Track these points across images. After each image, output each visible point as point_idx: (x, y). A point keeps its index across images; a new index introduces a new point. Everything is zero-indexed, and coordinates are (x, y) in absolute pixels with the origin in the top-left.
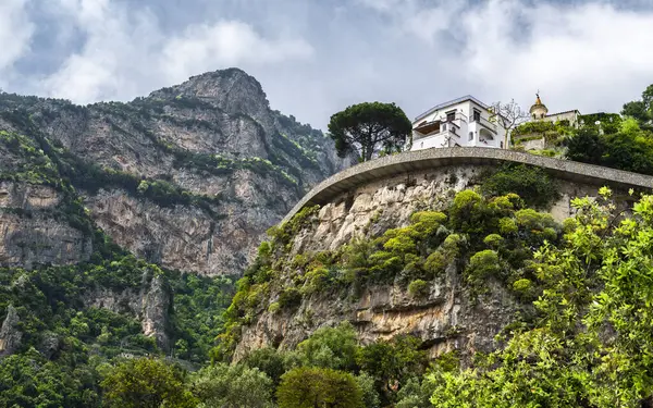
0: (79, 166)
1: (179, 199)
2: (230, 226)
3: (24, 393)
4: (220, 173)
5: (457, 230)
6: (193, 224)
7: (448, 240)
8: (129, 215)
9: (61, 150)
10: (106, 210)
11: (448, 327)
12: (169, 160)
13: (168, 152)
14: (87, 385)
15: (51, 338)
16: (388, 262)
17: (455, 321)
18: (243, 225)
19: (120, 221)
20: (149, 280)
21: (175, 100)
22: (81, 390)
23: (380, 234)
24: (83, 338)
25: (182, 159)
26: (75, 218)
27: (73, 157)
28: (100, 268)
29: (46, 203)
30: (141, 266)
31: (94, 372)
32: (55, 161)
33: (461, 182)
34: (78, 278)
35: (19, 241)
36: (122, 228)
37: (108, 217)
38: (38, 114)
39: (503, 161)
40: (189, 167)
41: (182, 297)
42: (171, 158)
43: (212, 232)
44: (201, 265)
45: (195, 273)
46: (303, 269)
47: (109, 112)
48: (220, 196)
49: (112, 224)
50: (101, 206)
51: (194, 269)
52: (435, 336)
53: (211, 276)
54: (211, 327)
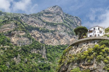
0: (28, 26)
1: (47, 31)
2: (57, 35)
3: (22, 70)
4: (54, 26)
5: (95, 52)
6: (50, 36)
7: (94, 54)
8: (38, 35)
9: (25, 23)
10: (34, 34)
11: (94, 68)
12: (45, 24)
13: (44, 22)
14: (33, 68)
15: (26, 59)
16: (84, 57)
17: (95, 67)
18: (60, 35)
19: (37, 36)
20: (43, 47)
21: (45, 12)
22: (32, 69)
23: (83, 52)
24: (31, 59)
25: (47, 24)
26: (28, 36)
27: (27, 25)
28: (34, 45)
29: (23, 34)
30: (41, 45)
31: (34, 65)
32: (24, 26)
33: (96, 43)
34: (30, 47)
35: (19, 41)
36: (37, 37)
37: (34, 36)
38: (20, 17)
39: (102, 39)
40: (49, 25)
41: (49, 50)
42: (45, 23)
43: (54, 37)
44: (52, 43)
45: (51, 45)
46: (71, 57)
47: (33, 16)
48: (55, 30)
49: (35, 37)
50: (33, 33)
51: (51, 44)
52: (92, 69)
53: (54, 45)
54: (55, 55)
